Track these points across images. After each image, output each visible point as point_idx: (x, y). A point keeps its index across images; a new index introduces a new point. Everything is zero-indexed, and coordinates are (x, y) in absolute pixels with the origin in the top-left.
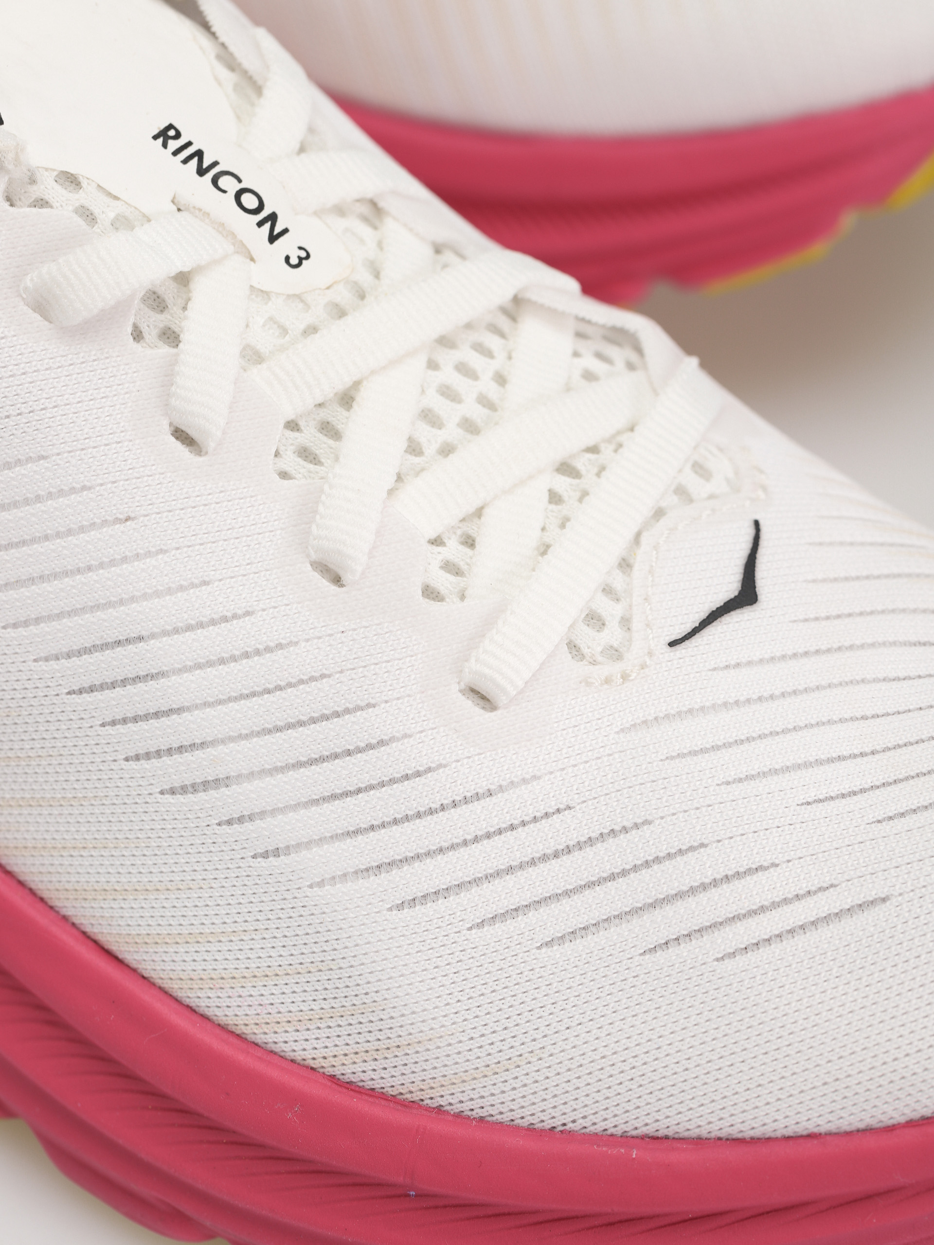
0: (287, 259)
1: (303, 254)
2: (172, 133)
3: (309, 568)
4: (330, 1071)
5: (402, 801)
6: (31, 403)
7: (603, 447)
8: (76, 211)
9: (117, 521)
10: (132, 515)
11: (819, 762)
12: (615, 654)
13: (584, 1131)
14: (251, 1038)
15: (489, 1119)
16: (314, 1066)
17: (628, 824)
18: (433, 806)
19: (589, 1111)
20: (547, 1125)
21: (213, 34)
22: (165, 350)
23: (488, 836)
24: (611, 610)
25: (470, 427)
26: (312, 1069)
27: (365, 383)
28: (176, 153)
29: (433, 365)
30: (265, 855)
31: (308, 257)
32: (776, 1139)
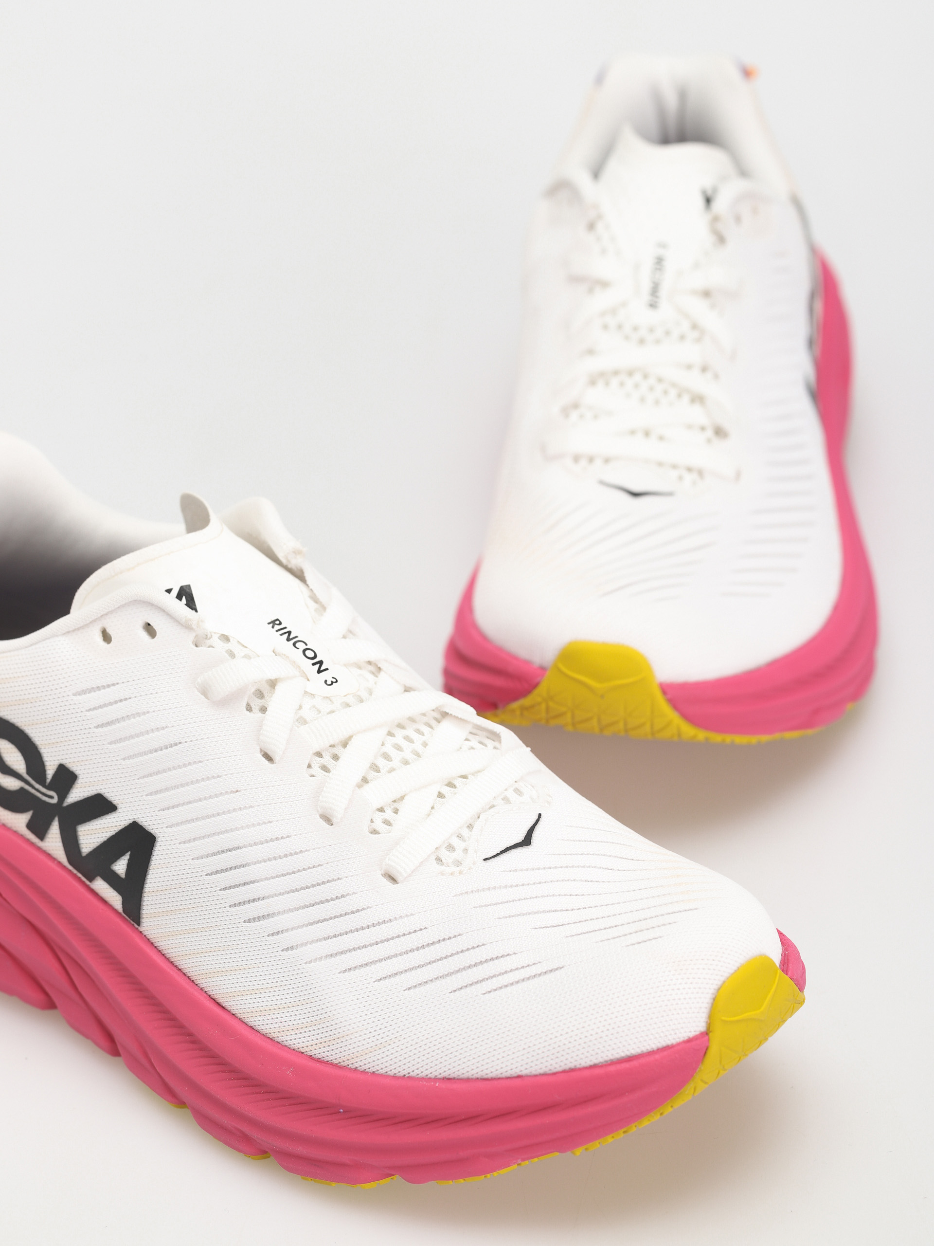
0: (326, 681)
1: (334, 680)
2: (277, 622)
3: (318, 817)
4: (309, 1053)
5: (349, 923)
6: (197, 736)
7: (469, 776)
8: (227, 651)
9: (232, 792)
10: (239, 789)
11: (544, 912)
12: (458, 863)
13: (417, 1076)
14: (277, 1039)
15: (377, 1072)
16: (303, 1051)
18: (364, 926)
19: (419, 1066)
20: (401, 1074)
21: (307, 585)
22: (260, 715)
23: (388, 940)
24: (459, 845)
25: (405, 762)
26: (302, 1053)
27: (354, 737)
28: (277, 631)
29: (390, 734)
30: (287, 949)
31: (337, 681)
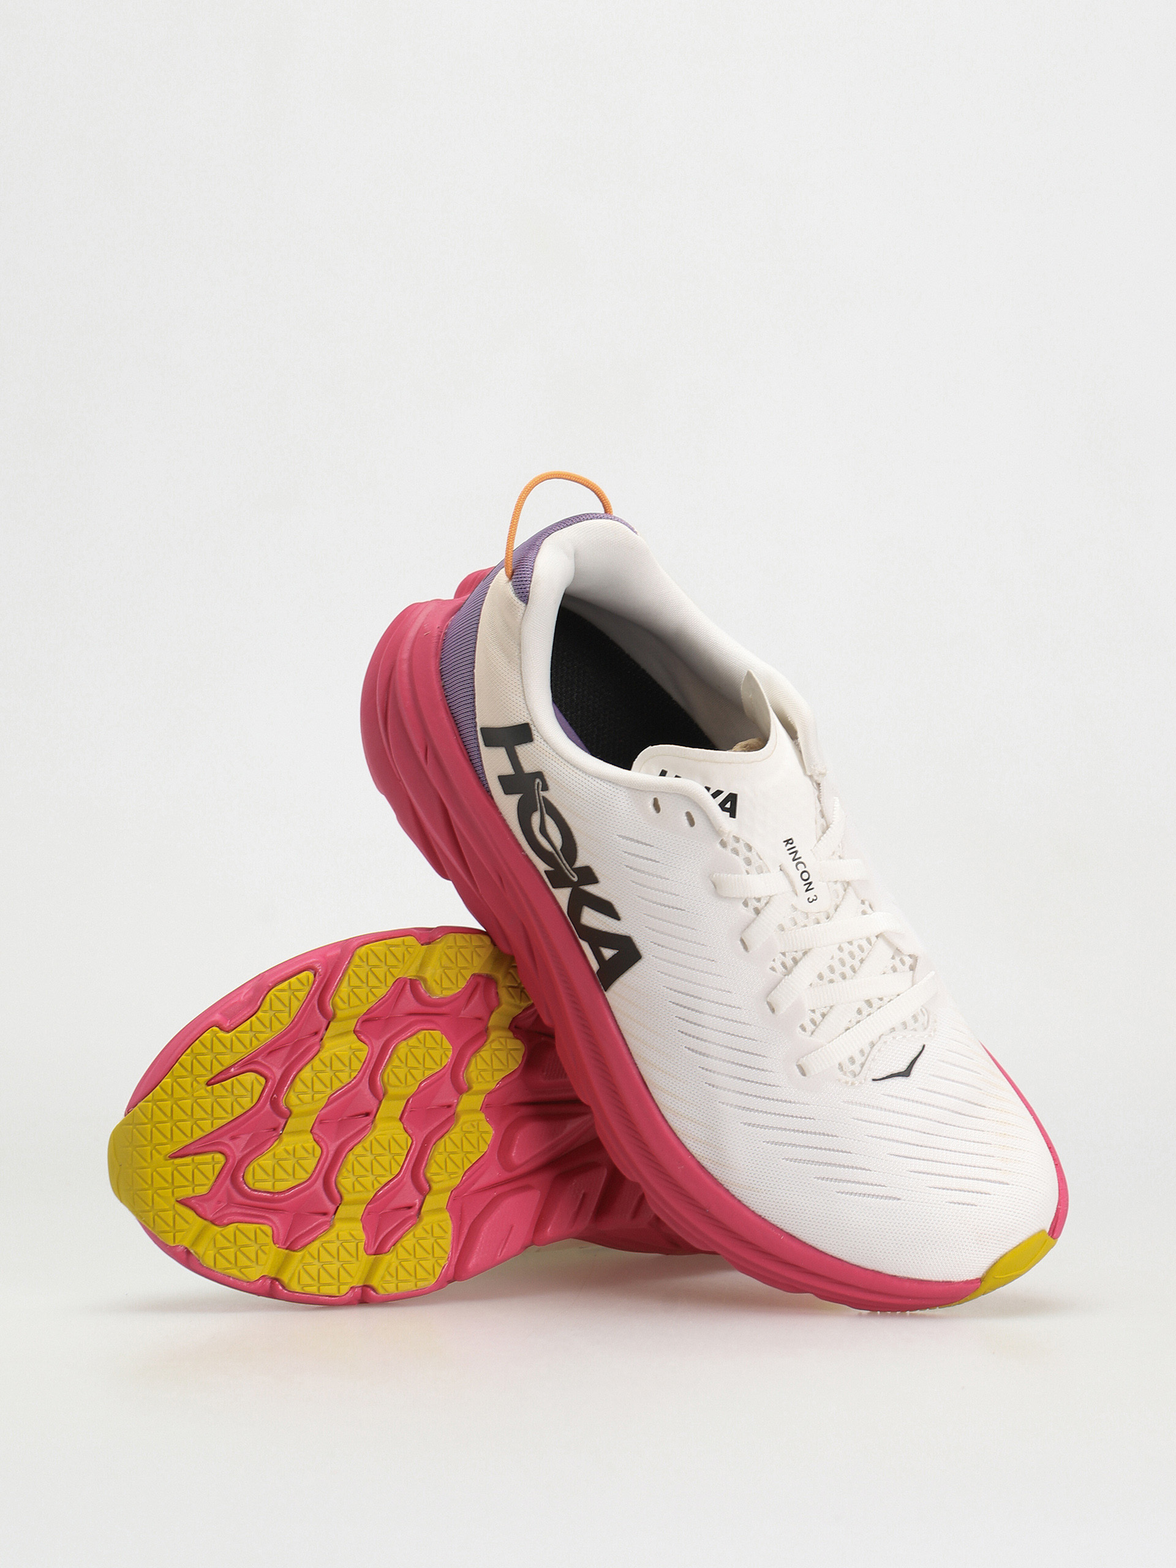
0: (808, 899)
1: (815, 898)
2: (790, 842)
3: (766, 1003)
4: (700, 1162)
5: (761, 1091)
7: (885, 999)
8: (746, 859)
9: (709, 960)
10: (715, 960)
12: (853, 1075)
13: (770, 1223)
14: (679, 1138)
16: (696, 1158)
17: (830, 1134)
18: (770, 1097)
19: (774, 1217)
20: (759, 1214)
22: (753, 915)
24: (859, 1059)
25: (844, 976)
27: (813, 949)
28: (789, 850)
29: (840, 948)
30: (709, 1085)
32: (828, 1255)
